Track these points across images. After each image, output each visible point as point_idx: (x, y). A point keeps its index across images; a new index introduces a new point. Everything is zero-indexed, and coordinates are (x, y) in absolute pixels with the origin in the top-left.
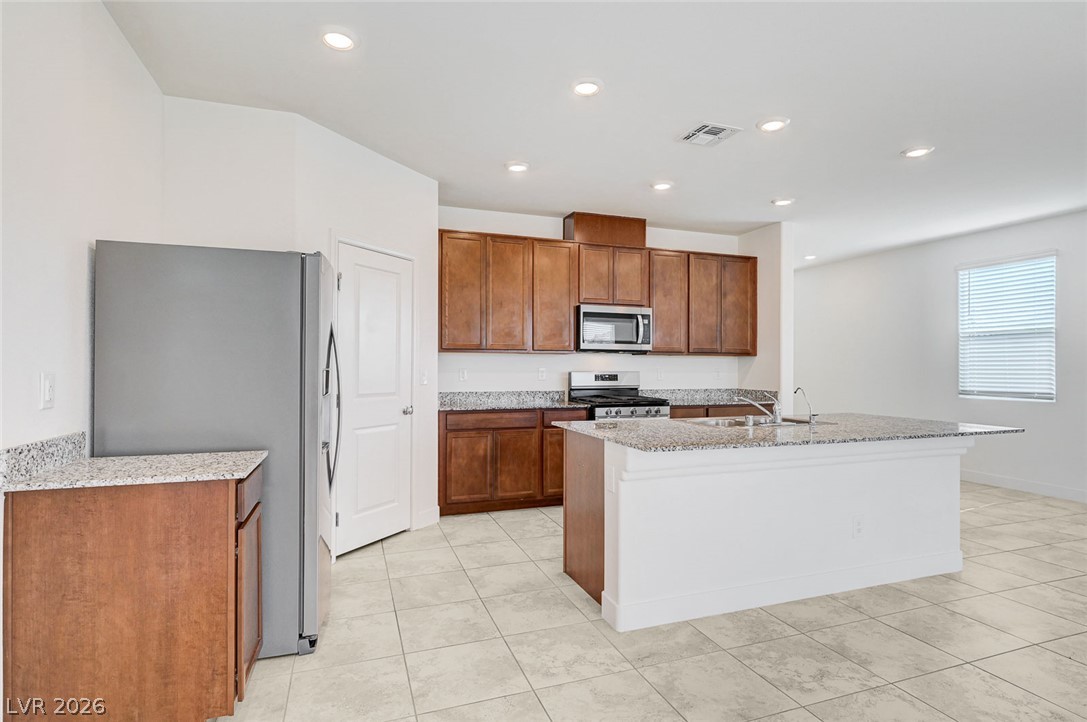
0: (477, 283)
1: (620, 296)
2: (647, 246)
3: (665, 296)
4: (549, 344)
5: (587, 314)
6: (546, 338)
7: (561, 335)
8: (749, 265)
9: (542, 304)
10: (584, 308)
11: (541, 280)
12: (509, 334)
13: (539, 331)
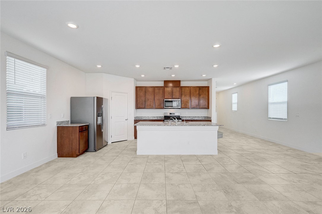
0: (144, 96)
1: (174, 97)
2: (181, 86)
3: (185, 96)
4: (158, 107)
5: (165, 101)
6: (158, 106)
7: (161, 105)
8: (207, 88)
9: (157, 99)
10: (165, 100)
11: (157, 95)
12: (150, 105)
13: (156, 104)
